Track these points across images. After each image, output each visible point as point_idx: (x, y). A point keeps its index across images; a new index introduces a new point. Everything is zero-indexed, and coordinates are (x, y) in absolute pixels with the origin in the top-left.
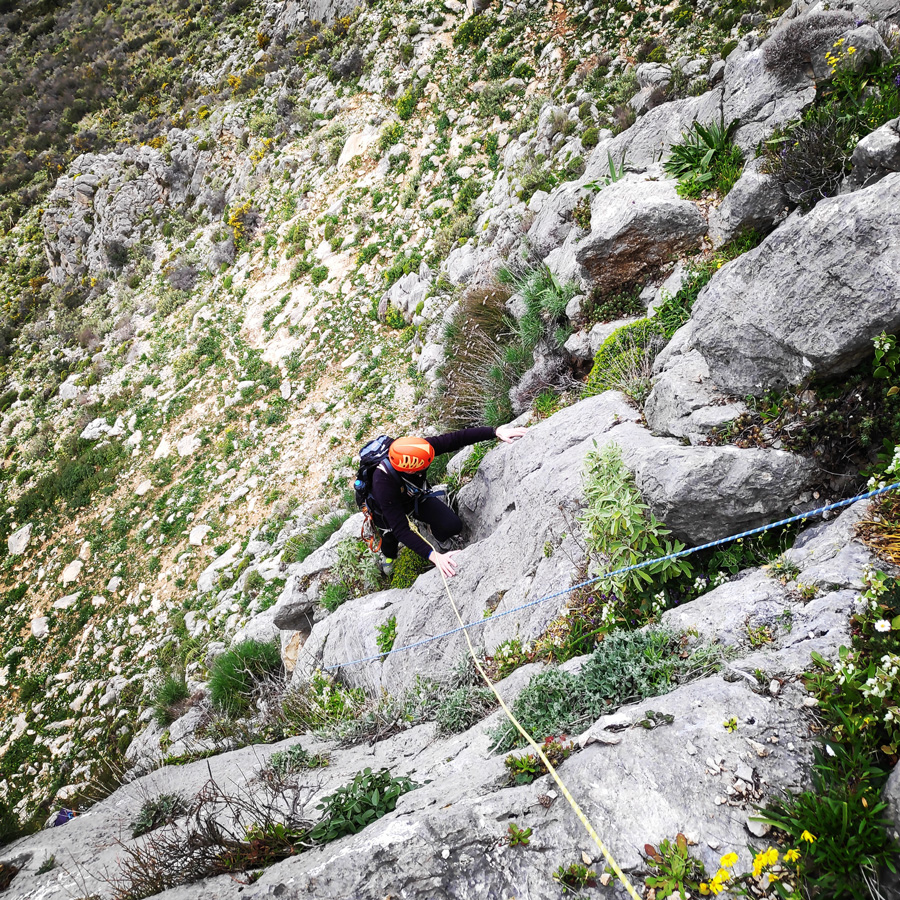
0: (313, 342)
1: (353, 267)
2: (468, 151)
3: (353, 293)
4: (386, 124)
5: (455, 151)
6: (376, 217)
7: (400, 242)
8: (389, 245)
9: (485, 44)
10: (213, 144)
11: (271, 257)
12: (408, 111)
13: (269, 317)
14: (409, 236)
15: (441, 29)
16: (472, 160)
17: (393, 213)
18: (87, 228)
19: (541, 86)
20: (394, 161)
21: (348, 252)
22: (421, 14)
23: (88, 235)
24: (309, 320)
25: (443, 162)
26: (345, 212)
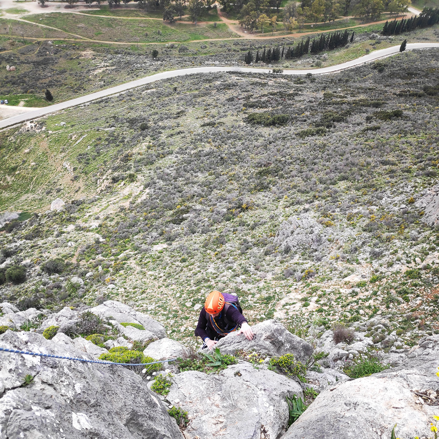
0: (286, 320)
1: (314, 310)
2: (369, 307)
3: (306, 317)
4: (365, 279)
5: (367, 304)
6: (333, 302)
7: (329, 315)
8: (327, 313)
9: (410, 281)
10: (332, 241)
11: (304, 289)
12: (373, 281)
13: (287, 304)
14: (333, 315)
15: (407, 265)
16: (367, 311)
17: (337, 306)
18: (290, 234)
19: (405, 307)
20: (353, 292)
21: (318, 305)
22: (407, 256)
23: (288, 236)
24: (291, 314)
25: (361, 304)
26: (329, 294)
